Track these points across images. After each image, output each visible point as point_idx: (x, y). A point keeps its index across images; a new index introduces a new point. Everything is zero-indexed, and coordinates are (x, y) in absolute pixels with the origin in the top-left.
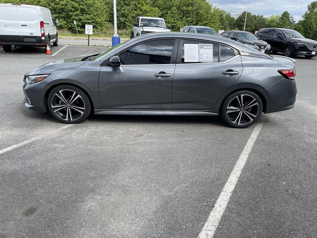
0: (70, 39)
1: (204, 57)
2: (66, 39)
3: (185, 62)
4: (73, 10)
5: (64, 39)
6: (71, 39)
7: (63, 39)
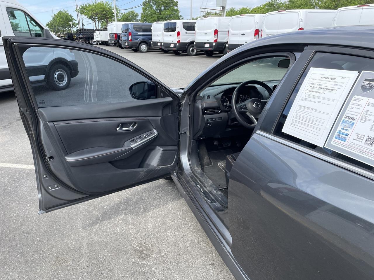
1: (353, 133)
3: (283, 131)
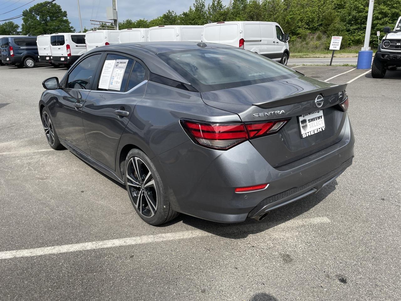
0: (347, 57)
2: (342, 57)
3: (99, 88)
4: (380, 16)
5: (340, 57)
6: (349, 57)
7: (338, 57)
